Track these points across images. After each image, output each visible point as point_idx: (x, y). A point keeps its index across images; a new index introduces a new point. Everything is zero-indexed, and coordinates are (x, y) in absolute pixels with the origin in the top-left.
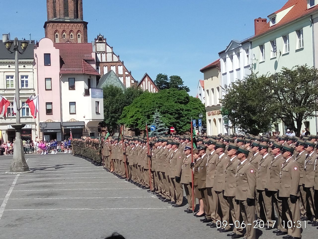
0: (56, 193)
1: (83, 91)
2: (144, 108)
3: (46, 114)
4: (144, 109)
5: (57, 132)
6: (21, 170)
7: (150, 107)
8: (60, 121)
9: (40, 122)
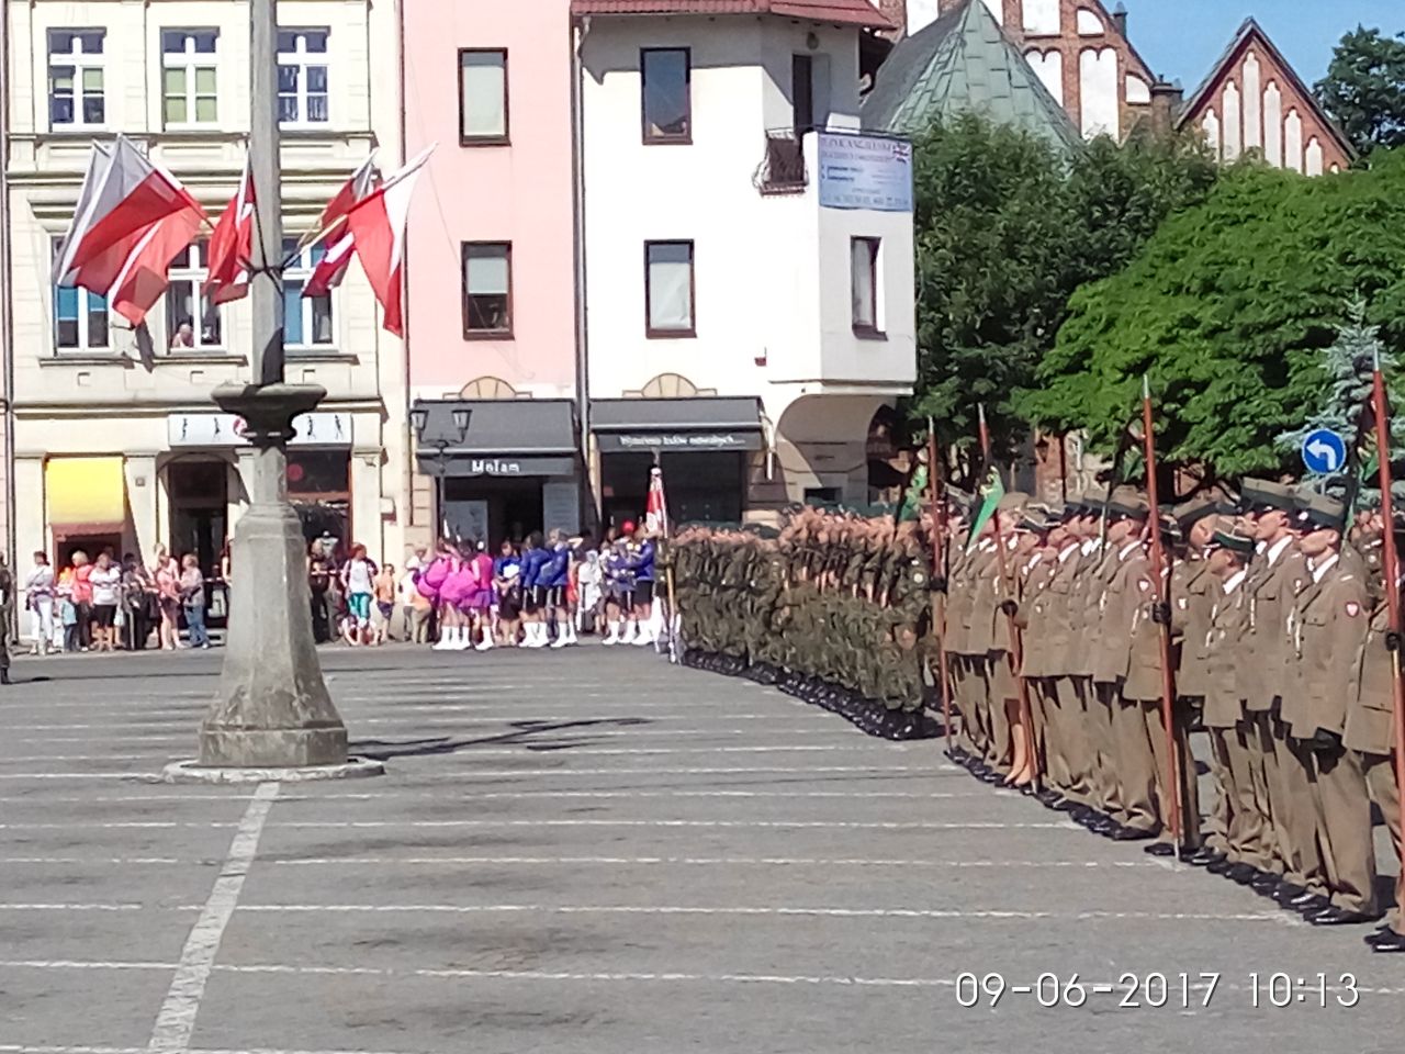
0: (593, 932)
1: (756, 155)
2: (1237, 295)
3: (465, 332)
4: (1241, 306)
5: (542, 480)
6: (285, 755)
7: (1289, 293)
8: (571, 393)
9: (413, 397)
